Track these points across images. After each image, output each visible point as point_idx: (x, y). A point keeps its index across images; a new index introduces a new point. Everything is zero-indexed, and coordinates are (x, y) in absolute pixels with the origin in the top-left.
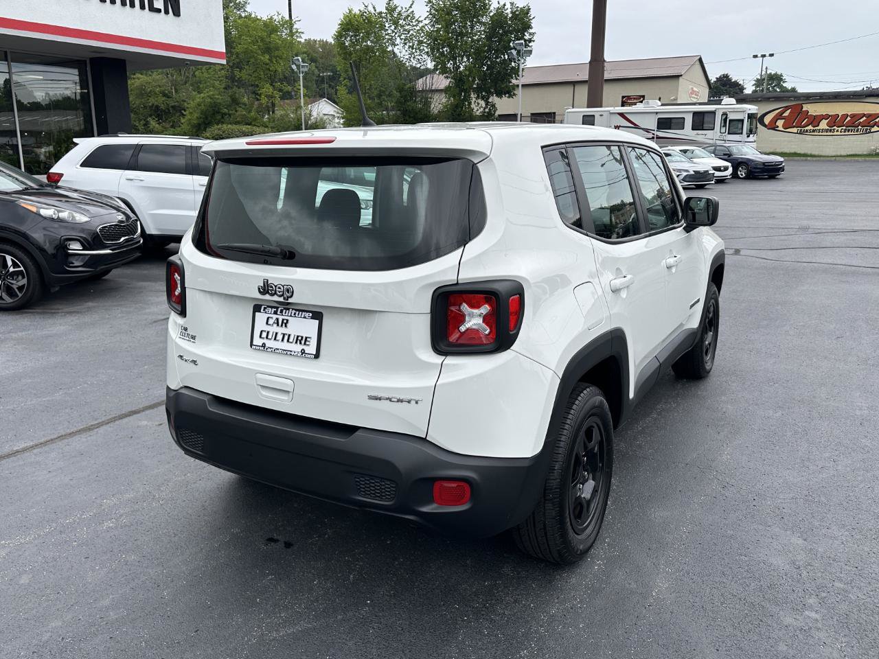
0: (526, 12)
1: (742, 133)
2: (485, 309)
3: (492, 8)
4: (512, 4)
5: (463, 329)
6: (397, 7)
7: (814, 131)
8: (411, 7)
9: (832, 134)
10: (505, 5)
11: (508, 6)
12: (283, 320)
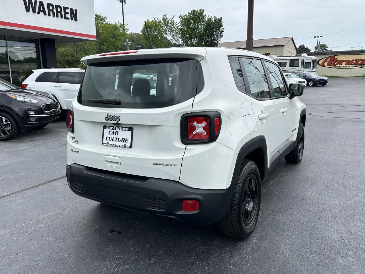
0: (220, 20)
1: (310, 68)
2: (204, 124)
3: (206, 19)
4: (214, 17)
5: (194, 133)
6: (167, 19)
7: (340, 67)
8: (173, 18)
9: (347, 68)
10: (211, 17)
11: (213, 17)
12: (116, 132)
